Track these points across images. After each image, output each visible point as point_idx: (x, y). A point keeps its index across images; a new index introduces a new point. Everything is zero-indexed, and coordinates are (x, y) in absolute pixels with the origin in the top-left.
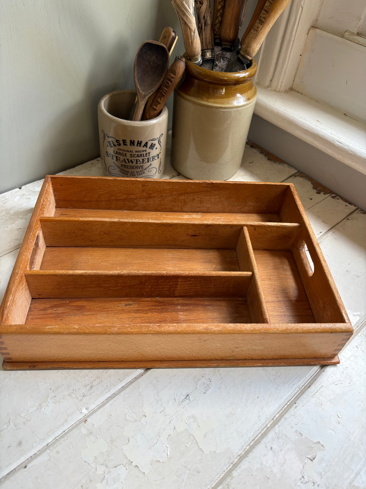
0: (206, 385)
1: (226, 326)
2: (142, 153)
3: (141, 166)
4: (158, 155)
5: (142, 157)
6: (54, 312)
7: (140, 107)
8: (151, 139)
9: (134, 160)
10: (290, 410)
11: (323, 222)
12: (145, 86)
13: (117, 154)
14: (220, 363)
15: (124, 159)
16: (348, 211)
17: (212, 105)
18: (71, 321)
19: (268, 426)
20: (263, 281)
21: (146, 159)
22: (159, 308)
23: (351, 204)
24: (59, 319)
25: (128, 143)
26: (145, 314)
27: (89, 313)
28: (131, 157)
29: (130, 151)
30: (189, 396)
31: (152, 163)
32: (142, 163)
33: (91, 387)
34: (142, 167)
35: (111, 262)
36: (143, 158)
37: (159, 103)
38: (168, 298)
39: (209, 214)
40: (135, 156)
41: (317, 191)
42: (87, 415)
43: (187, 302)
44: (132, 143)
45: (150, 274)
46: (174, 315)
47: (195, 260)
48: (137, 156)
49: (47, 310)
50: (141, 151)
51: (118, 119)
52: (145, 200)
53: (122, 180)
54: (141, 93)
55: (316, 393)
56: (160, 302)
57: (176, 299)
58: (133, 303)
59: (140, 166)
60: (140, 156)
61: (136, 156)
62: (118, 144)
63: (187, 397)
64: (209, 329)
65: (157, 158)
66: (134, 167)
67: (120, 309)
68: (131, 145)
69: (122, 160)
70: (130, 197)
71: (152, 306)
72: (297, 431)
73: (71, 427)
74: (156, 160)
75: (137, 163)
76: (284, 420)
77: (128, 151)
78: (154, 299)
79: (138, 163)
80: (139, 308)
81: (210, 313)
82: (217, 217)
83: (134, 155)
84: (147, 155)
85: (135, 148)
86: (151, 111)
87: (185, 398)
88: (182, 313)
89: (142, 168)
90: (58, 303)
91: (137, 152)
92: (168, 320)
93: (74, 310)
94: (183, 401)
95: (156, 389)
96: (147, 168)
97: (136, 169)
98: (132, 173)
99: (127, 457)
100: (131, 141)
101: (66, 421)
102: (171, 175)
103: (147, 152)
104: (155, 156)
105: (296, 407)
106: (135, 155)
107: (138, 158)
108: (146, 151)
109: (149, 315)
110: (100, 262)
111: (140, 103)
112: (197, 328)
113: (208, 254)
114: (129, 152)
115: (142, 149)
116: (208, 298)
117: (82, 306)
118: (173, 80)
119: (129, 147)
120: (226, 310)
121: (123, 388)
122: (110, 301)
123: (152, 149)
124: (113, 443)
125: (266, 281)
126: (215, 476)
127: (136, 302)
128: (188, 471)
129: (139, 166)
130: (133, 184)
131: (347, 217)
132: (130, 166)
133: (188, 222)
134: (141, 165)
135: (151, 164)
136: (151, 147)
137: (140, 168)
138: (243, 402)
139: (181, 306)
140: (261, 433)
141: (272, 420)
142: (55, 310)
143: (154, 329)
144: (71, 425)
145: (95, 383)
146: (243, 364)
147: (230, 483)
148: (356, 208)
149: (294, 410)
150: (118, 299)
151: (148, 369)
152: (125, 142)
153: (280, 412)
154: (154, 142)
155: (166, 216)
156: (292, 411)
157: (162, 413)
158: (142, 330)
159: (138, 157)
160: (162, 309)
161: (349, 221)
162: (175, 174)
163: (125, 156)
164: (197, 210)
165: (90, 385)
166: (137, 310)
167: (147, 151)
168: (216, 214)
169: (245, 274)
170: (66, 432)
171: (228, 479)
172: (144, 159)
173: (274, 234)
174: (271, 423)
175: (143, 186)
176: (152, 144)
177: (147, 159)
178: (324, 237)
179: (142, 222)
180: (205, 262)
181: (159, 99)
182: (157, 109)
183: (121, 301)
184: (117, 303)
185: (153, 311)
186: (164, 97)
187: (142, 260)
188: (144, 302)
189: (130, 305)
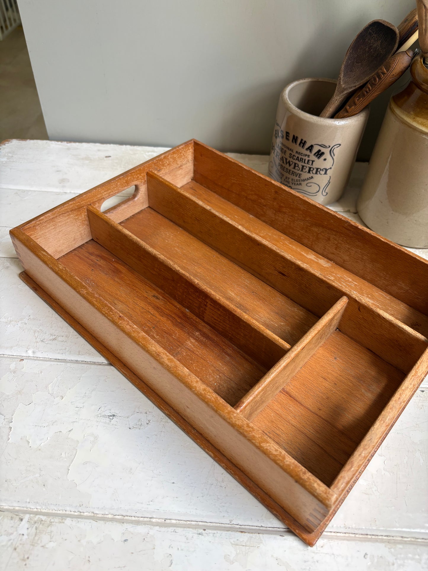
0: (140, 423)
1: (178, 368)
2: (304, 158)
3: (299, 175)
4: (326, 170)
5: (302, 162)
6: (96, 261)
7: (332, 102)
8: (320, 144)
9: (292, 163)
10: (191, 529)
12: (350, 77)
13: (278, 149)
14: (173, 415)
15: (283, 158)
17: (416, 126)
18: (97, 276)
19: (154, 520)
20: (324, 380)
21: (307, 167)
22: (179, 320)
24: (93, 268)
25: (291, 137)
26: (160, 316)
27: (118, 280)
28: (290, 157)
29: (291, 149)
30: (114, 417)
31: (314, 176)
32: (300, 170)
33: (55, 339)
35: (184, 251)
37: (355, 104)
38: (197, 318)
39: (343, 269)
40: (294, 157)
42: (30, 358)
43: (210, 335)
44: (295, 139)
46: (184, 337)
47: (268, 304)
48: (297, 159)
49: (92, 255)
50: (302, 154)
52: (274, 212)
53: (256, 175)
54: (341, 85)
55: (241, 545)
56: (185, 315)
57: (203, 324)
58: (162, 298)
59: (297, 174)
60: (300, 160)
61: (296, 158)
62: (281, 136)
63: (111, 416)
64: (160, 356)
65: (323, 172)
66: (290, 171)
67: (145, 295)
68: (293, 141)
70: (259, 201)
71: (175, 314)
72: (170, 556)
73: (11, 356)
74: (322, 174)
75: (294, 168)
76: (171, 532)
77: (288, 148)
78: (183, 309)
79: (296, 168)
80: (161, 306)
81: (221, 363)
82: (349, 278)
83: (294, 156)
84: (309, 162)
85: (297, 148)
87: (108, 416)
88: (193, 341)
89: (299, 177)
90: (107, 256)
91: (298, 153)
92: (173, 337)
93: (110, 269)
94: (105, 416)
95: (96, 386)
96: (306, 179)
97: (292, 175)
98: (287, 179)
99: (14, 414)
100: (294, 136)
101: (12, 347)
102: (347, 209)
103: (311, 159)
104: (321, 169)
105: (200, 534)
106: (295, 156)
107: (297, 162)
108: (309, 156)
109: (162, 319)
110: (176, 246)
111: (335, 98)
112: (150, 346)
113: (290, 308)
115: (304, 151)
116: (236, 347)
117: (120, 271)
118: (383, 76)
119: (290, 144)
120: (241, 374)
121: (77, 362)
122: (146, 283)
123: (319, 158)
124: (18, 394)
125: (328, 383)
126: (51, 504)
127: (165, 300)
128: (37, 475)
130: (266, 185)
132: (286, 169)
133: (278, 251)
134: (300, 172)
135: (312, 177)
136: (316, 155)
137: (296, 176)
138: (154, 471)
139: (201, 334)
140: (138, 518)
141: (164, 520)
142: (98, 260)
143: (113, 316)
144: (12, 355)
145: (60, 339)
146: (195, 437)
147: (54, 523)
149: (194, 534)
150: (154, 286)
151: (111, 364)
152: (288, 136)
153: (182, 522)
154: (323, 150)
155: (288, 244)
156: (190, 533)
157: (77, 408)
158: (103, 310)
159: (297, 161)
160: (180, 323)
162: (353, 210)
164: (331, 256)
165: (56, 337)
166: (158, 307)
168: (352, 275)
169: (280, 343)
170: (5, 356)
171: (57, 520)
172: (304, 166)
173: (385, 333)
174: (159, 521)
175: (276, 192)
176: (319, 151)
179: (231, 223)
180: (277, 313)
181: (357, 98)
182: (349, 111)
183: (154, 289)
184: (149, 289)
185: (171, 318)
186: (363, 97)
187: (214, 268)
188: (171, 305)
189: (157, 298)
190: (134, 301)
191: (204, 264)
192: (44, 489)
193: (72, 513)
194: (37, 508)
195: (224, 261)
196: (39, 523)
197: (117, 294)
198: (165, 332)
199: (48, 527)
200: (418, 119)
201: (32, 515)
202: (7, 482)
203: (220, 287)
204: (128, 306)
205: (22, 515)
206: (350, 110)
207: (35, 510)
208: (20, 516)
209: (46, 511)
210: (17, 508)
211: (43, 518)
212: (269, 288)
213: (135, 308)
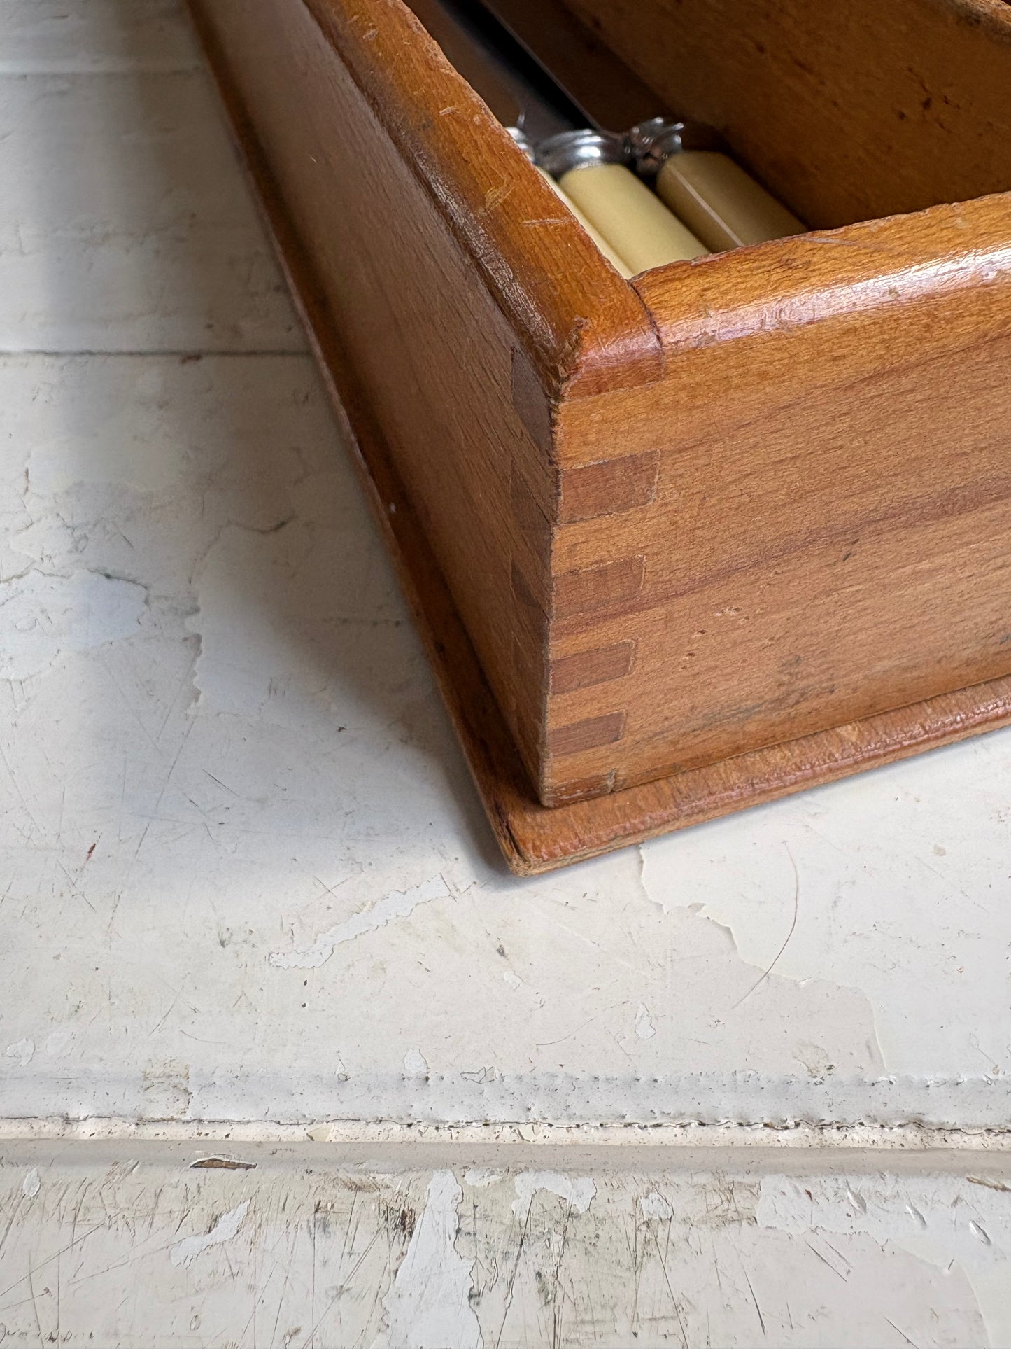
171: (685, 1200)
192: (508, 976)
193: (760, 1136)
194: (491, 1118)
196: (557, 1238)
199: (637, 1266)
201: (472, 1178)
202: (228, 948)
205: (399, 1183)
207: (476, 1134)
208: (386, 1195)
209: (557, 1135)
210: (334, 1133)
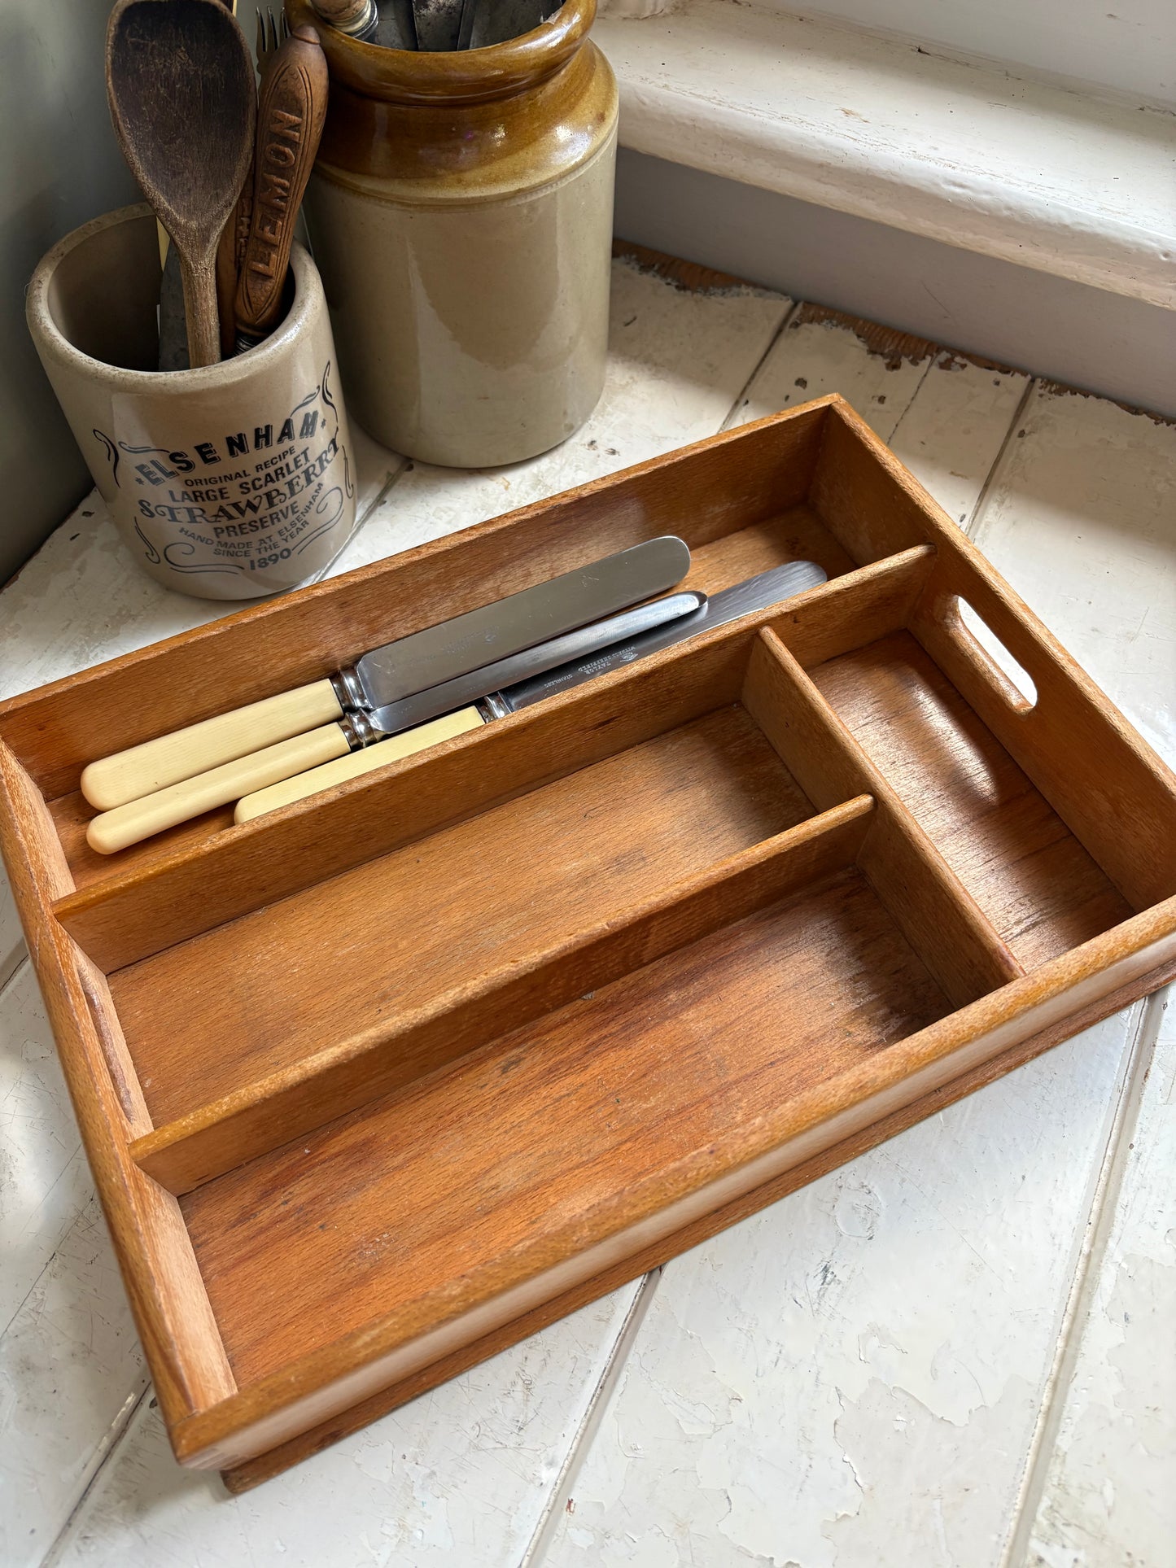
0: (863, 1210)
2: (282, 464)
3: (289, 509)
4: (333, 441)
5: (284, 476)
6: (283, 1209)
7: (199, 284)
8: (300, 402)
9: (258, 499)
11: (952, 476)
12: (189, 190)
13: (187, 501)
15: (221, 509)
16: (1010, 403)
17: (483, 195)
18: (359, 1218)
19: (1086, 1248)
21: (298, 477)
22: (613, 1028)
23: (1007, 372)
24: (316, 1225)
25: (221, 449)
26: (583, 1074)
27: (401, 1157)
28: (246, 491)
29: (237, 473)
31: (322, 478)
32: (288, 495)
33: (528, 1387)
34: (293, 509)
36: (288, 478)
37: (274, 246)
38: (622, 980)
40: (258, 483)
41: (887, 361)
43: (688, 967)
44: (236, 444)
45: (559, 952)
46: (672, 1033)
47: (635, 798)
48: (266, 482)
49: (255, 1214)
50: (274, 461)
51: (150, 378)
54: (185, 227)
56: (604, 1007)
57: (648, 970)
58: (521, 1050)
59: (284, 510)
60: (277, 475)
61: (262, 482)
62: (180, 468)
63: (826, 1277)
65: (332, 452)
66: (264, 520)
67: (494, 1093)
68: (232, 453)
69: (215, 512)
71: (589, 1031)
74: (330, 460)
75: (271, 504)
76: (1125, 1215)
77: (227, 478)
78: (579, 1005)
79: (276, 501)
80: (550, 1060)
83: (256, 482)
84: (299, 461)
85: (255, 456)
86: (250, 286)
88: (691, 1014)
90: (279, 1169)
91: (263, 467)
92: (665, 1059)
95: (725, 1295)
96: (311, 503)
97: (273, 523)
98: (266, 543)
99: (747, 1550)
100: (230, 441)
103: (298, 451)
104: (324, 452)
105: (1138, 1158)
106: (259, 479)
107: (271, 486)
108: (291, 451)
109: (596, 1072)
111: (197, 269)
114: (233, 477)
115: (276, 449)
116: (742, 921)
117: (366, 1144)
118: (297, 134)
119: (228, 464)
122: (446, 1080)
123: (312, 434)
124: (686, 1530)
127: (529, 1043)
128: (937, 1504)
129: (281, 511)
131: (1016, 429)
132: (250, 525)
134: (288, 502)
135: (320, 485)
136: (304, 431)
137: (286, 517)
139: (676, 988)
141: (1090, 1226)
142: (283, 1199)
145: (531, 1369)
148: (1029, 377)
149: (1138, 1169)
150: (467, 1058)
152: (211, 452)
153: (1099, 1189)
154: (310, 409)
156: (1133, 1175)
159: (270, 484)
160: (624, 1028)
161: (1027, 438)
163: (222, 498)
165: (520, 1382)
166: (550, 1071)
167: (296, 448)
169: (852, 811)
171: (1054, 1469)
172: (292, 481)
174: (1089, 1235)
176: (307, 415)
177: (303, 476)
178: (979, 532)
180: (671, 790)
181: (267, 228)
182: (270, 273)
183: (480, 1061)
184: (471, 1075)
185: (601, 1048)
186: (282, 215)
187: (465, 875)
188: (555, 1033)
189: (517, 1062)
190: (501, 1130)
191: (436, 896)
192: (975, 1491)
193: (1037, 1431)
195: (446, 841)
196: (1055, 1514)
197: (456, 1175)
198: (644, 1076)
199: (1068, 1493)
200: (468, 176)
203: (539, 886)
204: (516, 1153)
206: (274, 269)
211: (1045, 1502)
212: (585, 775)
213: (531, 1133)
